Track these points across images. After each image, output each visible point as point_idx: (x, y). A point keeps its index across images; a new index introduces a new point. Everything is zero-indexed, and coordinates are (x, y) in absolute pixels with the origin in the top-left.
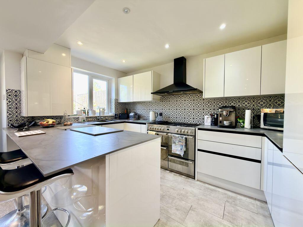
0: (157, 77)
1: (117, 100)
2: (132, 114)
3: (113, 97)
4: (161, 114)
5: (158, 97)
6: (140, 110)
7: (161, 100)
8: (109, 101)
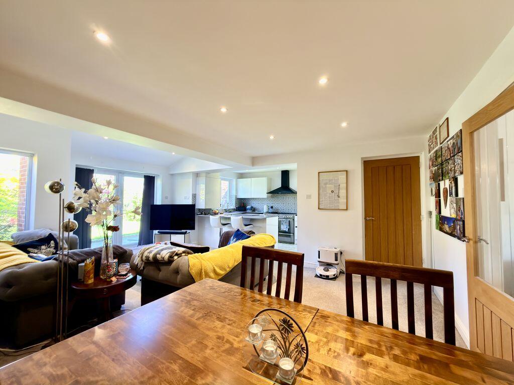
0: (270, 181)
1: (236, 196)
2: (248, 207)
3: (234, 193)
4: (272, 207)
5: (270, 195)
6: (255, 204)
7: (272, 197)
8: (230, 197)
